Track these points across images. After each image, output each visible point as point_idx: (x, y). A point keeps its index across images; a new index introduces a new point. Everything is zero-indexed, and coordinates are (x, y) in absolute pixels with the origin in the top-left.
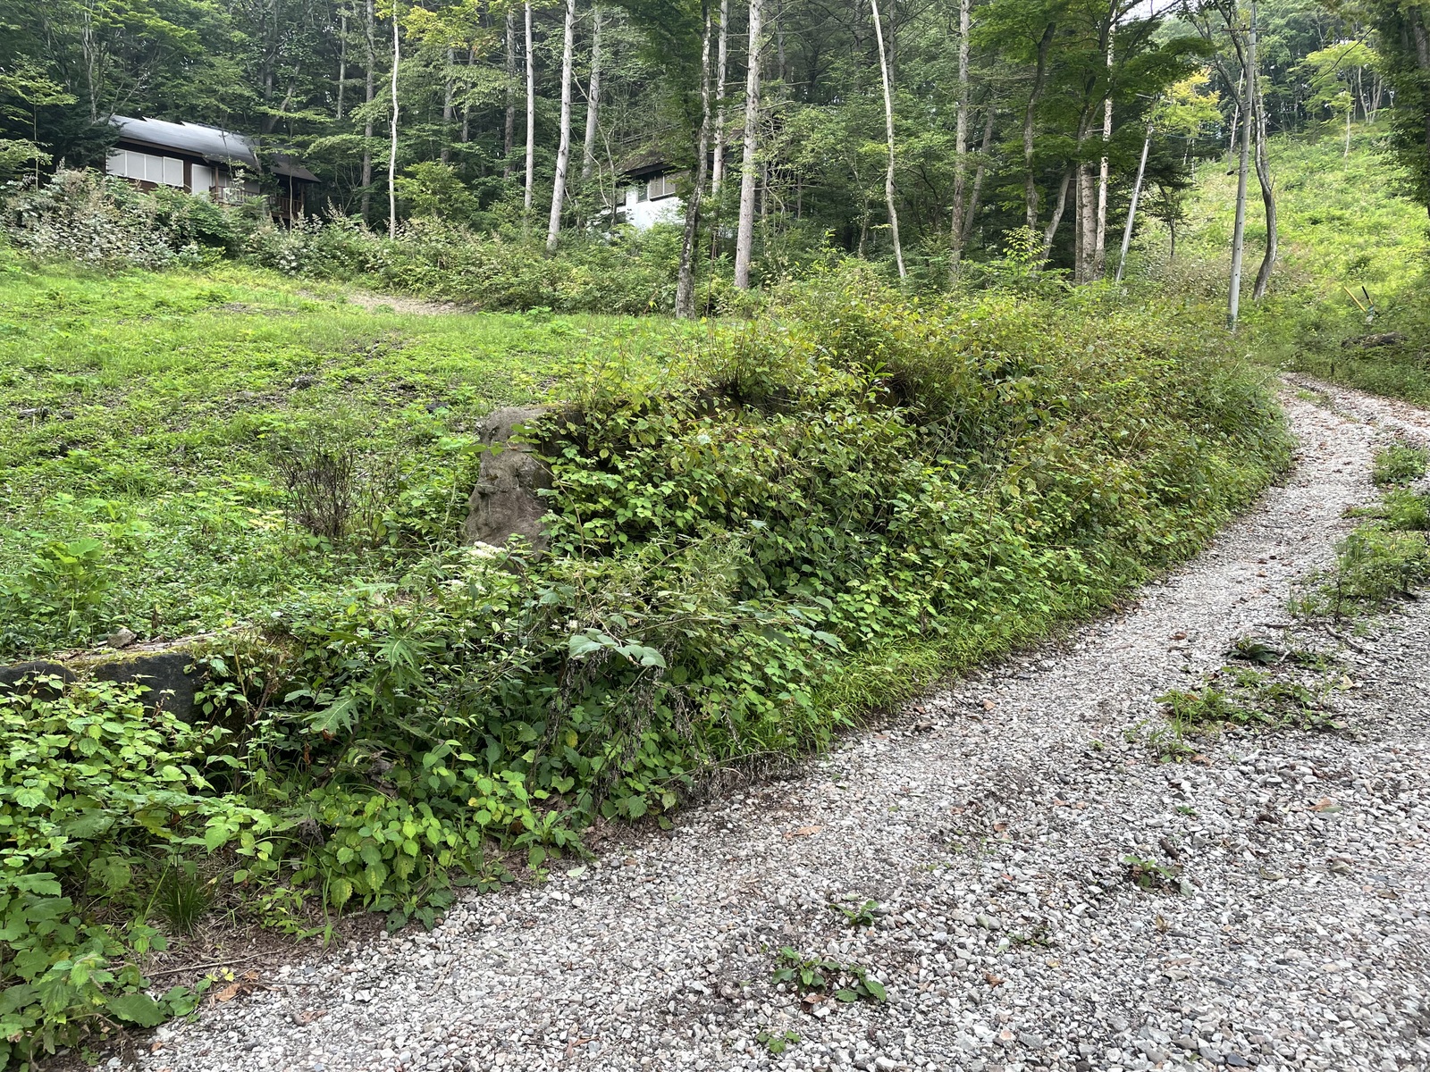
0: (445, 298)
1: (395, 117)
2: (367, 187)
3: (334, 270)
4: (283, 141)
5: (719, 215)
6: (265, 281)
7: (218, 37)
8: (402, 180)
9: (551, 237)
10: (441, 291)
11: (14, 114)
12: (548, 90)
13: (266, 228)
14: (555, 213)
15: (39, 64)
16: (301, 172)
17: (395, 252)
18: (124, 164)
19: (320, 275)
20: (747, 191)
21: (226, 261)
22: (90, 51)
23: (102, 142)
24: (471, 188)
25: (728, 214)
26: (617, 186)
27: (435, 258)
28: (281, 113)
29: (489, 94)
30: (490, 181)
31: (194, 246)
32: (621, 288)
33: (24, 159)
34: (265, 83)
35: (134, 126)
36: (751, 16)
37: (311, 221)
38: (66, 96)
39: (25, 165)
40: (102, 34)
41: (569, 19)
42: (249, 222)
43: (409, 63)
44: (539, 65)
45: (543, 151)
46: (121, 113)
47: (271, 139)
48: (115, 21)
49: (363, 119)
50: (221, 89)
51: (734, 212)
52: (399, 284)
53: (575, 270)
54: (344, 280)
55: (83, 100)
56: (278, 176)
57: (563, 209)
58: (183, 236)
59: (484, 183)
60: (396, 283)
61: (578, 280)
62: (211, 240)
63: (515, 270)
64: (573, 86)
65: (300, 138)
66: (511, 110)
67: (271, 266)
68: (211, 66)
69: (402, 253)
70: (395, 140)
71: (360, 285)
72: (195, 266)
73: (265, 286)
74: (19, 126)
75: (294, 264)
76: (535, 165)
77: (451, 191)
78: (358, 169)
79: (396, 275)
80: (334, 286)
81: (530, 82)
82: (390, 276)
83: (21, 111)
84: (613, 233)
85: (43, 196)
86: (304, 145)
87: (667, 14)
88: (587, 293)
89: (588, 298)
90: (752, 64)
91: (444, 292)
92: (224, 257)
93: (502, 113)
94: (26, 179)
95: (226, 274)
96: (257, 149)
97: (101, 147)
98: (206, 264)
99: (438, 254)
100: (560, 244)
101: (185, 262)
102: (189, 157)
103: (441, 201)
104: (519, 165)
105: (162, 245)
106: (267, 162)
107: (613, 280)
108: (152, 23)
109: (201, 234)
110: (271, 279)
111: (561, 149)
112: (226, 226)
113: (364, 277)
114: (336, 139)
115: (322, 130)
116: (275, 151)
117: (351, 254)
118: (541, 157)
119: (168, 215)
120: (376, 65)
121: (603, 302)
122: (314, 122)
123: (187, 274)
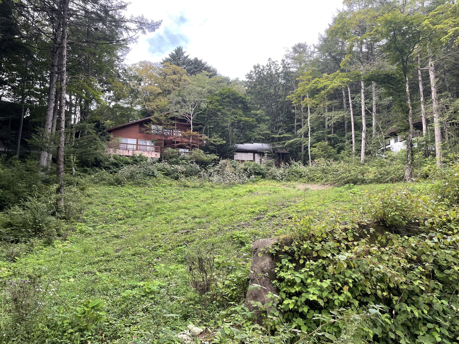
0: (326, 183)
1: (310, 131)
2: (303, 152)
3: (292, 178)
4: (278, 143)
5: (427, 142)
6: (272, 184)
7: (261, 119)
8: (312, 149)
9: (362, 159)
10: (325, 181)
11: (212, 148)
12: (357, 113)
13: (274, 169)
14: (363, 151)
15: (217, 134)
16: (284, 151)
17: (311, 170)
18: (239, 156)
19: (288, 180)
20: (437, 132)
21: (262, 179)
22: (229, 129)
23: (232, 152)
24: (334, 147)
25: (431, 142)
26: (385, 139)
27: (323, 171)
28: (278, 136)
29: (338, 119)
30: (340, 144)
31: (253, 176)
32: (388, 173)
33: (213, 159)
34: (273, 129)
35: (241, 146)
36: (430, 74)
37: (286, 165)
38: (223, 141)
39: (213, 160)
40: (232, 124)
41: (362, 91)
42: (269, 167)
43: (313, 115)
44: (354, 107)
45: (357, 132)
46: (237, 143)
47: (275, 143)
48: (235, 120)
49: (301, 133)
50: (262, 133)
51: (433, 141)
52: (312, 180)
53: (370, 169)
54: (295, 181)
55: (228, 141)
56: (277, 153)
57: (366, 149)
58: (251, 174)
59: (339, 146)
60: (311, 180)
61: (372, 172)
62: (258, 174)
63: (349, 171)
64: (366, 111)
65: (283, 142)
66: (346, 122)
67: (275, 179)
68: (259, 127)
69: (313, 171)
70: (310, 137)
71: (300, 182)
72: (253, 182)
73: (272, 185)
74: (213, 150)
75: (281, 178)
76: (355, 137)
77: (327, 149)
78: (300, 148)
79: (311, 178)
80: (293, 183)
81: (352, 112)
82: (309, 178)
83: (213, 147)
84: (385, 155)
85: (217, 168)
86: (284, 143)
87: (391, 79)
88: (375, 176)
89: (376, 178)
90: (433, 89)
91: (326, 181)
92: (262, 178)
93: (344, 123)
94: (213, 164)
95: (262, 183)
96: (271, 147)
97: (232, 153)
98: (257, 181)
99: (324, 170)
100: (365, 161)
101: (251, 181)
102: (254, 152)
103: (325, 153)
104: (350, 138)
105: (245, 177)
106: (274, 150)
107: (385, 171)
108: (244, 119)
109: (255, 172)
110: (274, 183)
111: (363, 130)
112: (262, 170)
113: (301, 179)
114: (293, 140)
115: (289, 138)
116: (276, 146)
117: (297, 173)
118: (357, 134)
119: (247, 168)
120: (304, 117)
121: (382, 179)
122: (287, 137)
123: (251, 184)
